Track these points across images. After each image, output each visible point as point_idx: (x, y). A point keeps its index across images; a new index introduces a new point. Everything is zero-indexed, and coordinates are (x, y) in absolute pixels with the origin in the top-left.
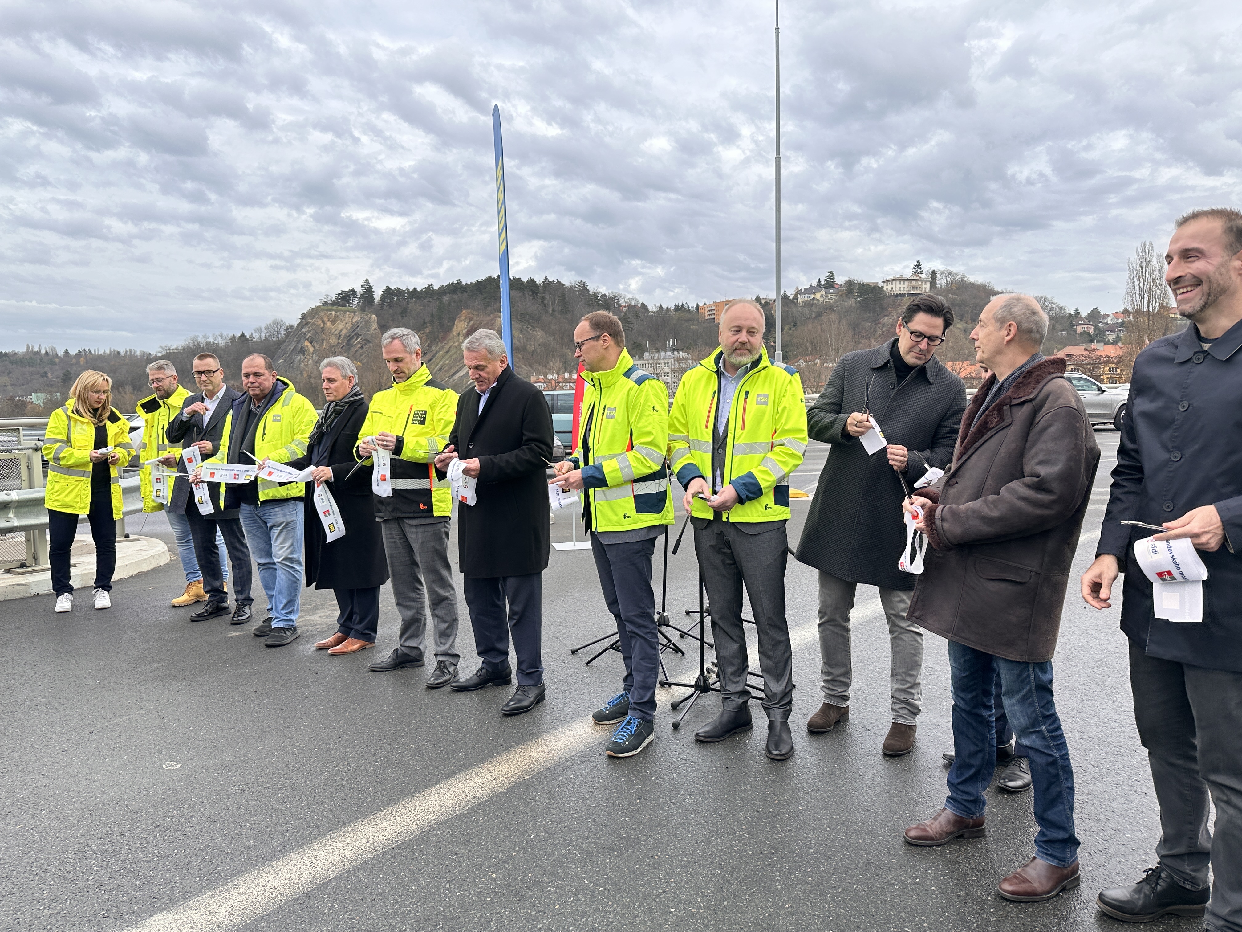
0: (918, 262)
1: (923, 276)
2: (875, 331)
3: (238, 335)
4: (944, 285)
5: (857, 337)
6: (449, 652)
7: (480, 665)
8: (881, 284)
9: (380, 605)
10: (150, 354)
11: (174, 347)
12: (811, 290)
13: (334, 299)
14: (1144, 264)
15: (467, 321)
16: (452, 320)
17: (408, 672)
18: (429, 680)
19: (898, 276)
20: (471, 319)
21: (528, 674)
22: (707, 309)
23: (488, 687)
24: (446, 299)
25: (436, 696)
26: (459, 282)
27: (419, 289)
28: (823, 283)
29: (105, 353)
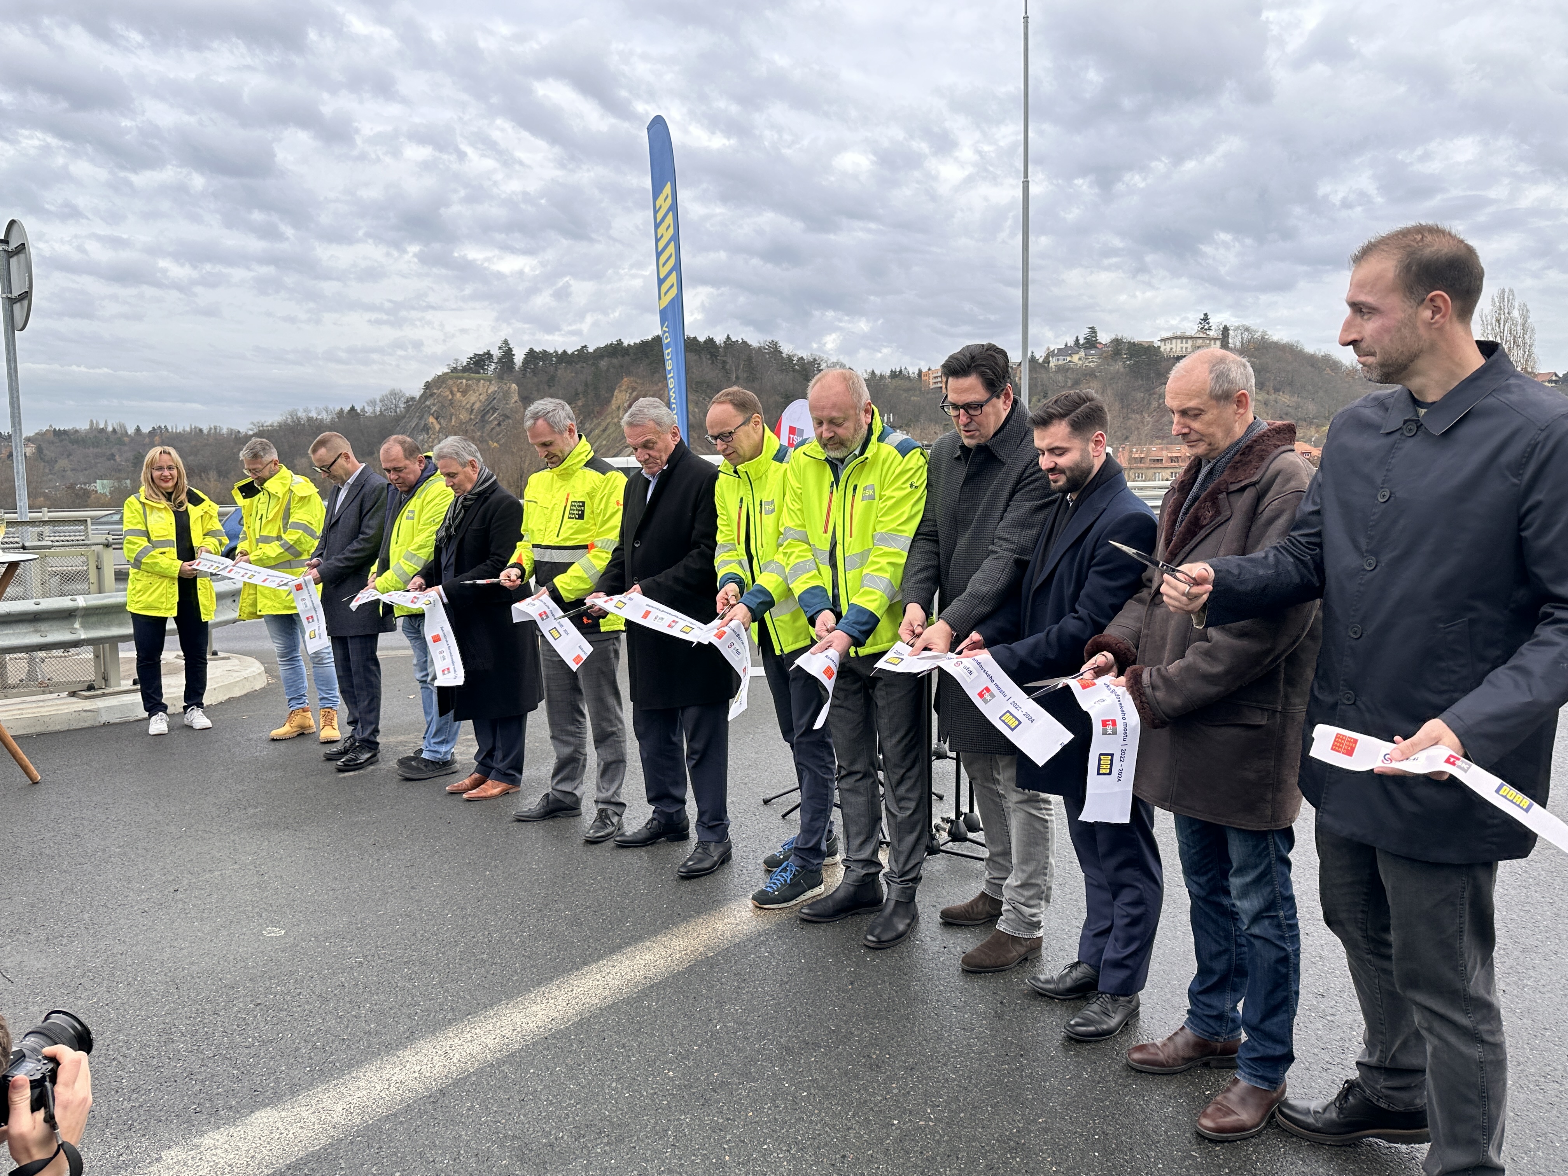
0: (1206, 315)
1: (1212, 333)
2: (1149, 403)
3: (347, 408)
4: (1239, 345)
5: (1125, 411)
6: (612, 800)
7: (650, 816)
8: (1157, 344)
9: (526, 741)
10: (239, 432)
11: (268, 424)
12: (1066, 351)
13: (465, 364)
14: (1502, 316)
15: (630, 391)
16: (611, 390)
17: (561, 823)
18: (588, 833)
19: (1179, 334)
20: (634, 389)
21: (710, 828)
22: (932, 376)
23: (659, 843)
24: (603, 364)
25: (597, 852)
26: (620, 343)
27: (569, 352)
28: (1082, 341)
29: (184, 431)
